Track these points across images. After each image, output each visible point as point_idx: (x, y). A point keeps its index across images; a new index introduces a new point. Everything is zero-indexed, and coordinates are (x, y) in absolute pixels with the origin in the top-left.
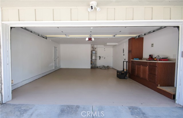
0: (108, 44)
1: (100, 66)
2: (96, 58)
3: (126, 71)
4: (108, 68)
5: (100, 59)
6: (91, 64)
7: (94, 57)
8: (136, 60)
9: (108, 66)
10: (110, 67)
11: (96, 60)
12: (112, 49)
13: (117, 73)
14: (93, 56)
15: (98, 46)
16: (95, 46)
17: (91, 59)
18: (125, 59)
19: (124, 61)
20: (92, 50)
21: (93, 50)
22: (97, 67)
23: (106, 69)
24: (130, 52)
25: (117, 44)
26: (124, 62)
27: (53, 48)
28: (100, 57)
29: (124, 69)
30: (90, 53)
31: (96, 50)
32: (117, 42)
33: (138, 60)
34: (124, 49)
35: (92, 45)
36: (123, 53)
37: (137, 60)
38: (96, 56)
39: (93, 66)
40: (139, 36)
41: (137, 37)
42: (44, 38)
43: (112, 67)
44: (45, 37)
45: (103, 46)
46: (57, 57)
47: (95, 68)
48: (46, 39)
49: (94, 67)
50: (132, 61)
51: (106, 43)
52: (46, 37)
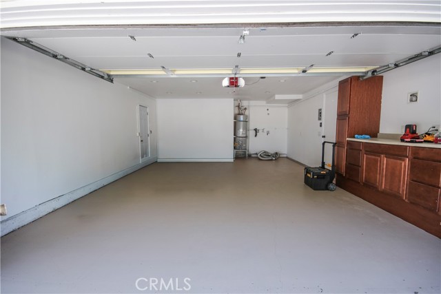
0: (277, 97)
1: (256, 154)
2: (246, 133)
3: (330, 169)
4: (276, 157)
5: (256, 135)
6: (235, 148)
7: (241, 130)
8: (361, 138)
9: (277, 153)
10: (281, 156)
11: (246, 137)
12: (286, 110)
13: (306, 175)
14: (240, 128)
15: (253, 103)
16: (245, 104)
17: (235, 135)
18: (324, 137)
19: (325, 142)
20: (237, 112)
21: (239, 114)
22: (250, 156)
23: (272, 160)
24: (342, 116)
25: (300, 96)
26: (324, 144)
27: (138, 107)
28: (256, 130)
29: (323, 163)
30: (233, 121)
31: (247, 112)
32: (303, 93)
33: (367, 138)
34: (320, 110)
35: (237, 100)
36: (320, 119)
37: (365, 138)
38: (246, 129)
39: (240, 152)
40: (374, 71)
41: (370, 75)
42: (102, 77)
43: (285, 156)
44: (106, 77)
45: (263, 103)
46: (149, 132)
47: (245, 157)
48: (112, 81)
49: (242, 156)
50: (349, 143)
51: (274, 95)
52: (109, 75)
